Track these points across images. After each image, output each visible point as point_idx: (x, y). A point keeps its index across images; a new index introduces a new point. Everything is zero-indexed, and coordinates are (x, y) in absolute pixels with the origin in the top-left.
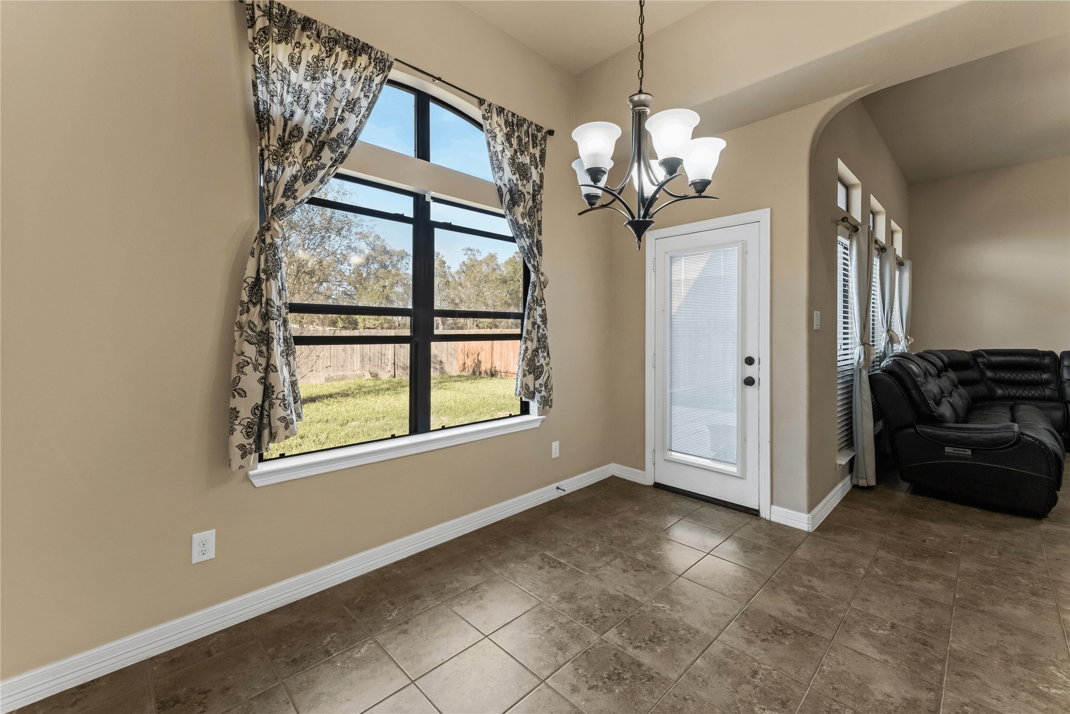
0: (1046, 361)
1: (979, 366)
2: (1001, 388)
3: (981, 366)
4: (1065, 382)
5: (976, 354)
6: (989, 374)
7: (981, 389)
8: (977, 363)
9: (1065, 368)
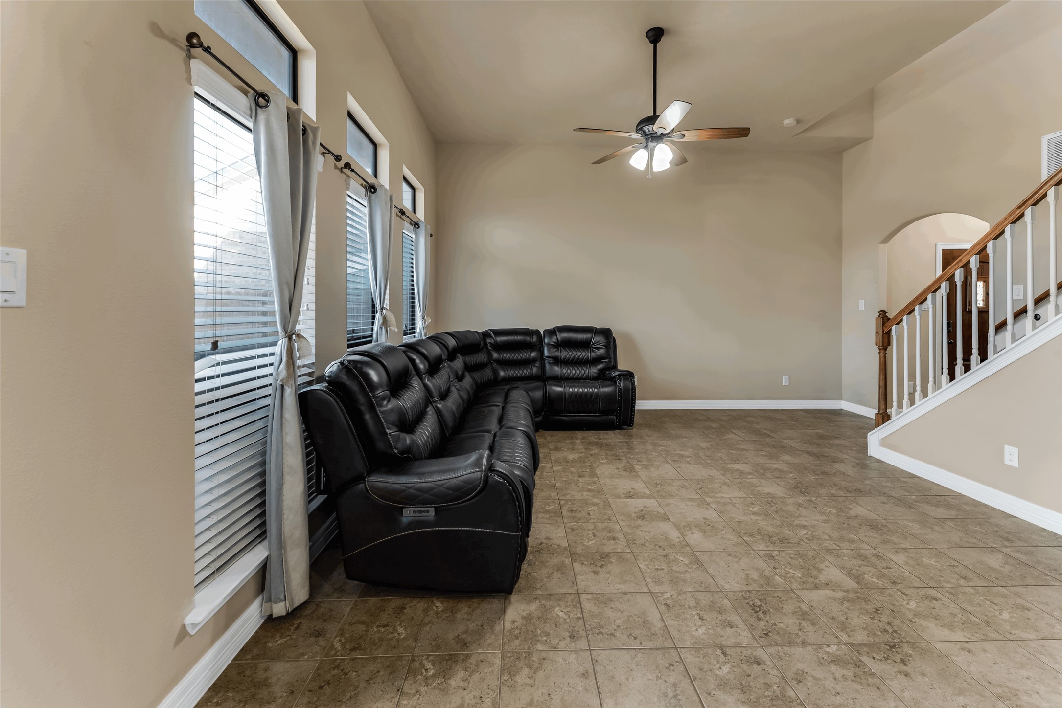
0: (534, 340)
1: (487, 348)
2: (503, 370)
3: (489, 348)
4: (545, 360)
5: (485, 335)
6: (495, 355)
7: (488, 373)
8: (486, 344)
9: (545, 345)
